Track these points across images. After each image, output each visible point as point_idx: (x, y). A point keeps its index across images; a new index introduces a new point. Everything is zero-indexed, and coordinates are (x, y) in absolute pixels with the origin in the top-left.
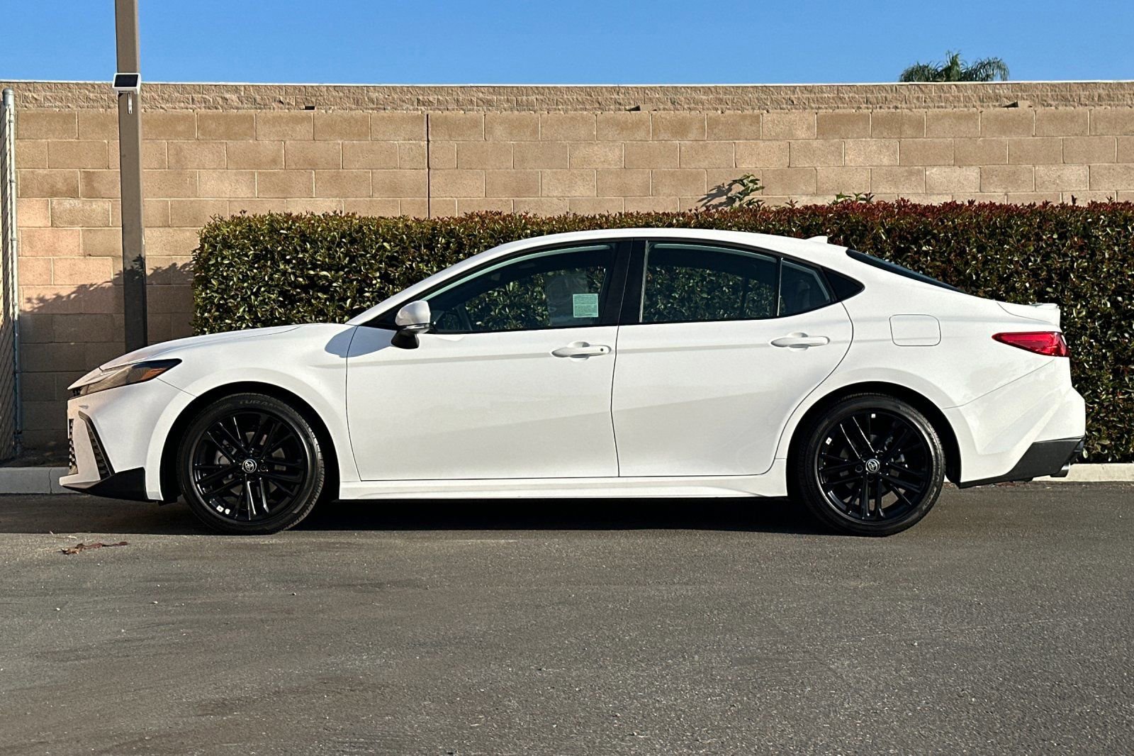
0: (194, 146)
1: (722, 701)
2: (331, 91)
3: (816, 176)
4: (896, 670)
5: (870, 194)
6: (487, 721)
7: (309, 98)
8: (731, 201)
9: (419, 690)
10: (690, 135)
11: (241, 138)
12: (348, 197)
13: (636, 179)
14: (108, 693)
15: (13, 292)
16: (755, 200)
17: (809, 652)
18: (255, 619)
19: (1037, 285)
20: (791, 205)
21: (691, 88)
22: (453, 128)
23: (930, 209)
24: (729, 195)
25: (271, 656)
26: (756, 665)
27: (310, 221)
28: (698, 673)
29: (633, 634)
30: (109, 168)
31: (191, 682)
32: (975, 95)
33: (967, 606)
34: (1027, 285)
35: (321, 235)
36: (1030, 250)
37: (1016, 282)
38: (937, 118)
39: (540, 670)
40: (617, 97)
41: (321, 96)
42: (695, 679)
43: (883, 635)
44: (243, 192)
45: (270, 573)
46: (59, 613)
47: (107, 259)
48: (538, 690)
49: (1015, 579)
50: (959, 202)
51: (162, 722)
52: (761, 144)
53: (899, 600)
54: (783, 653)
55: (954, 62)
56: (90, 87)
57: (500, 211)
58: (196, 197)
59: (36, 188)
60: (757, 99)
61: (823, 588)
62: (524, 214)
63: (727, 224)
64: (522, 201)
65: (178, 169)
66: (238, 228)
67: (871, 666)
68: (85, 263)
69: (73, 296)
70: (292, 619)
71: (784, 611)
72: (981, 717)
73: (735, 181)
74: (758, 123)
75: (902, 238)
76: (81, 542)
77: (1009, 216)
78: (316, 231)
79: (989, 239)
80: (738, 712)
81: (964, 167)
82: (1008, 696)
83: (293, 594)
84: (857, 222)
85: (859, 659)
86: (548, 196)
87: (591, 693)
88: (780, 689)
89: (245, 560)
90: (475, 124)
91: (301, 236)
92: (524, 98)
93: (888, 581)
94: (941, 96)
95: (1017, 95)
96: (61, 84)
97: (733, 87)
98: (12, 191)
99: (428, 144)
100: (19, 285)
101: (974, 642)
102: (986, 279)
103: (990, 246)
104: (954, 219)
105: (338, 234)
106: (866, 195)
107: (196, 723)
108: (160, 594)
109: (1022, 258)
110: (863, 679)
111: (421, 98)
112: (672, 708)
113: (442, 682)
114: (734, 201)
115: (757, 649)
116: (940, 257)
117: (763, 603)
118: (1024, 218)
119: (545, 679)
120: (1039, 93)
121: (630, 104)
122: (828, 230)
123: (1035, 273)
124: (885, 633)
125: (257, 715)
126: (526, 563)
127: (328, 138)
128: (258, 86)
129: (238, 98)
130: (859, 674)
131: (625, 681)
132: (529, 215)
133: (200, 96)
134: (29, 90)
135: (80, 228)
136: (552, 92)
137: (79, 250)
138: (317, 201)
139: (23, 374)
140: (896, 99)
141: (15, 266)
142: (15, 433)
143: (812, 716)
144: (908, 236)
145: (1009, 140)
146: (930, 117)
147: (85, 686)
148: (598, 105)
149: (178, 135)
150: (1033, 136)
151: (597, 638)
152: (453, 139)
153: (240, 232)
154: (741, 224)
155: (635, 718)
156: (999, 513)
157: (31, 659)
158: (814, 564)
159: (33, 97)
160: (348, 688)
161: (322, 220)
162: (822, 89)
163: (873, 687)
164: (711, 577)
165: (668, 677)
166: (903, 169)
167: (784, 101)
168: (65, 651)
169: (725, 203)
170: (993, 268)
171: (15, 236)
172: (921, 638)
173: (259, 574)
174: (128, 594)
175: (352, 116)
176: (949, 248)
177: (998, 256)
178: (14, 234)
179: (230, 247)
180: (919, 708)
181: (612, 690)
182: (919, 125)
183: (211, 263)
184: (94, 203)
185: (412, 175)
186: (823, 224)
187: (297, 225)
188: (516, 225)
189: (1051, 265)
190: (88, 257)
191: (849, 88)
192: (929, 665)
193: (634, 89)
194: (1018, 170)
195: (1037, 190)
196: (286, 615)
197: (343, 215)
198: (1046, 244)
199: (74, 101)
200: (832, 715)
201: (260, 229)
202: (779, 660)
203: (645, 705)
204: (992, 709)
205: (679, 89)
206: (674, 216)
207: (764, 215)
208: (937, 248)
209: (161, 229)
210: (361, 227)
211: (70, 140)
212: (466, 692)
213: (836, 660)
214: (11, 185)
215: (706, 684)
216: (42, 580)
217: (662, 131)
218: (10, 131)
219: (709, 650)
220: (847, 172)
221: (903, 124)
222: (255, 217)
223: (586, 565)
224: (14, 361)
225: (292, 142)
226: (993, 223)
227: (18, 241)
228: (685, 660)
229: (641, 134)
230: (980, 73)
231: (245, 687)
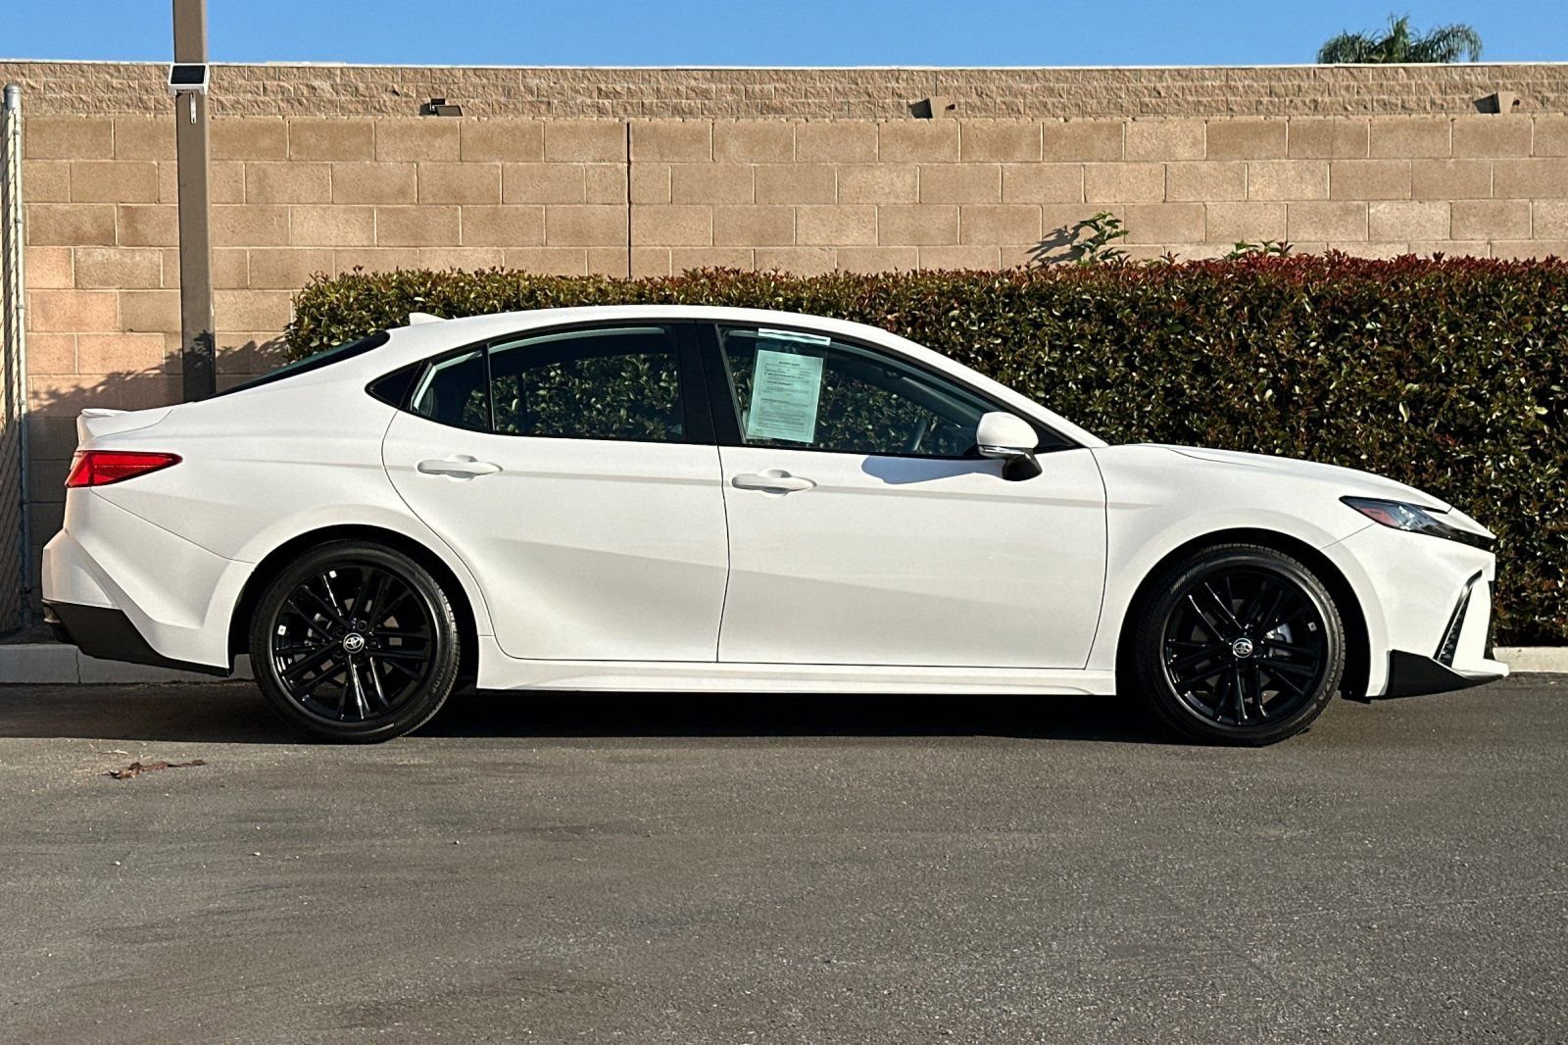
0: (284, 170)
1: (1099, 1011)
2: (468, 76)
3: (1205, 214)
4: (1348, 966)
5: (1286, 243)
6: (760, 1041)
7: (436, 86)
8: (1078, 251)
9: (657, 992)
10: (1018, 154)
11: (353, 157)
12: (511, 246)
13: (937, 221)
14: (209, 992)
15: (19, 385)
16: (1114, 251)
17: (1219, 938)
18: (405, 881)
19: (1537, 382)
20: (1169, 260)
21: (1007, 71)
22: (666, 144)
23: (1377, 266)
24: (1075, 243)
25: (435, 937)
26: (1142, 957)
27: (457, 283)
28: (1059, 969)
29: (960, 908)
30: (159, 202)
31: (325, 976)
32: (1434, 83)
33: (1446, 868)
34: (1523, 380)
35: (475, 305)
36: (1527, 329)
37: (1506, 376)
38: (1388, 129)
39: (829, 962)
40: (895, 85)
41: (454, 83)
42: (1055, 978)
43: (1325, 912)
44: (356, 237)
45: (417, 810)
46: (119, 870)
47: (156, 336)
48: (829, 993)
49: (1514, 827)
50: (1420, 257)
51: (292, 1035)
52: (1123, 166)
53: (1346, 858)
54: (1180, 939)
55: (1399, 30)
56: (112, 70)
57: (737, 268)
58: (288, 245)
59: (53, 232)
60: (1105, 88)
61: (1230, 839)
62: (773, 273)
63: (1075, 289)
64: (766, 252)
65: (261, 203)
66: (352, 293)
67: (1312, 960)
68: (124, 341)
69: (100, 389)
70: (457, 881)
71: (1177, 874)
72: (1479, 1040)
73: (1084, 223)
74: (1119, 136)
75: (1336, 311)
76: (136, 760)
77: (1495, 278)
78: (467, 299)
79: (1466, 312)
80: (1123, 1029)
81: (1427, 204)
82: (1516, 1008)
83: (455, 843)
84: (1270, 287)
85: (1293, 949)
86: (806, 245)
87: (907, 998)
88: (1181, 994)
89: (379, 790)
90: (698, 137)
91: (445, 306)
92: (757, 87)
93: (1325, 830)
94: (1382, 85)
95: (1498, 84)
96: (71, 65)
97: (1070, 71)
98: (18, 235)
99: (629, 168)
100: (27, 375)
101: (1460, 924)
102: (1460, 371)
103: (1467, 323)
104: (1413, 282)
105: (499, 304)
106: (1281, 244)
107: (342, 1037)
108: (261, 842)
109: (1516, 341)
110: (1301, 980)
111: (603, 86)
112: (1025, 1022)
113: (688, 980)
114: (1083, 251)
115: (1143, 932)
116: (1392, 339)
117: (1144, 862)
118: (1518, 282)
119: (837, 976)
120: (1530, 81)
121: (915, 95)
122: (1226, 299)
123: (1534, 364)
124: (1329, 910)
125: (428, 1027)
126: (790, 797)
127: (481, 158)
128: (362, 69)
129: (332, 86)
130: (1296, 972)
131: (954, 980)
132: (779, 273)
133: (275, 83)
134: (23, 74)
135: (117, 291)
136: (799, 78)
137: (115, 323)
138: (465, 250)
139: (35, 505)
140: (1315, 89)
141: (21, 347)
142: (21, 592)
143: (1232, 1036)
144: (1345, 307)
145: (1495, 162)
146: (1377, 128)
147: (175, 980)
148: (868, 99)
149: (261, 153)
150: (1530, 156)
151: (906, 914)
152: (666, 160)
153: (355, 299)
154: (1096, 288)
155: (974, 1037)
156: (1482, 723)
157: (90, 940)
158: (1214, 802)
159: (29, 85)
160: (554, 987)
161: (475, 282)
162: (1203, 74)
163: (1318, 993)
164: (1064, 821)
165: (1015, 975)
166: (1334, 205)
167: (1146, 91)
168: (137, 927)
169: (1068, 255)
170: (1471, 356)
171: (21, 302)
172: (1382, 918)
173: (401, 811)
174: (216, 840)
175: (517, 125)
176: (1405, 326)
177: (1480, 338)
178: (20, 300)
179: (342, 322)
180: (1387, 1025)
181: (936, 993)
182: (1359, 139)
183: (313, 345)
184: (137, 254)
185: (603, 213)
186: (1219, 289)
187: (439, 288)
188: (761, 290)
189: (1559, 351)
190: (128, 333)
191: (1243, 73)
192: (1396, 959)
193: (921, 74)
194: (1507, 207)
195: (1536, 237)
196: (450, 875)
197: (504, 273)
198: (1552, 319)
199: (89, 90)
200: (1261, 1035)
201: (384, 296)
202: (1176, 950)
203: (986, 1018)
204: (1495, 1027)
205: (988, 73)
206: (996, 277)
207: (1129, 275)
208: (1389, 325)
209: (236, 293)
210: (533, 292)
211: (103, 161)
212: (725, 995)
213: (1259, 951)
214: (16, 227)
215: (1074, 987)
216: (87, 819)
217: (976, 148)
218: (15, 147)
219: (1072, 933)
220: (1251, 209)
221: (1334, 139)
222: (375, 275)
223: (878, 800)
224: (21, 487)
225: (429, 163)
226: (1473, 289)
227: (26, 309)
228: (1037, 949)
229: (945, 152)
230: (1440, 46)
231: (405, 985)
